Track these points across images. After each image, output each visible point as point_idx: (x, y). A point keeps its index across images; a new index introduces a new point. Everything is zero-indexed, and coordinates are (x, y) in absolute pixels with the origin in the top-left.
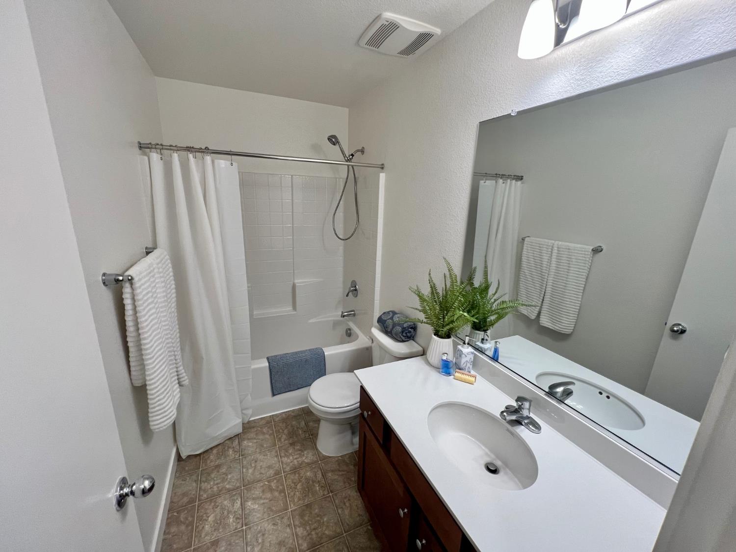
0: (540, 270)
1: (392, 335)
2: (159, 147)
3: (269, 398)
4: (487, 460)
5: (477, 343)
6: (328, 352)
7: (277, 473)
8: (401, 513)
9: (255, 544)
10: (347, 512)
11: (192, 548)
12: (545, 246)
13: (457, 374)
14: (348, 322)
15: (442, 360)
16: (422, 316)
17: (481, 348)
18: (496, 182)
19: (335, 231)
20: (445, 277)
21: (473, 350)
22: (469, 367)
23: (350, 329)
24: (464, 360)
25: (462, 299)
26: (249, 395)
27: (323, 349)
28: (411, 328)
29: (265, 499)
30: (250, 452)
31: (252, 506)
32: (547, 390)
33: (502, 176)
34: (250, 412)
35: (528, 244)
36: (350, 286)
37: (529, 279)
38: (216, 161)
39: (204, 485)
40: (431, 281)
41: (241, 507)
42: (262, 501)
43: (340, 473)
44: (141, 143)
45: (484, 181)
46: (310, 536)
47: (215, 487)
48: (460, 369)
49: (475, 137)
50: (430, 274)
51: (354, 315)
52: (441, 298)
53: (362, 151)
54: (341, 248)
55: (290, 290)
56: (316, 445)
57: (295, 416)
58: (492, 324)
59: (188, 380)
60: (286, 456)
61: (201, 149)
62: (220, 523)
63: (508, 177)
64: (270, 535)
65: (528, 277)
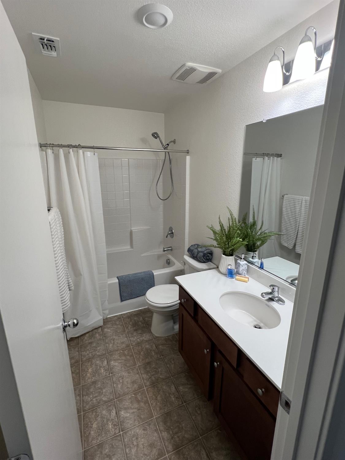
0: (294, 216)
1: (198, 259)
2: (52, 146)
3: (119, 304)
4: (255, 323)
5: (249, 259)
6: (156, 273)
7: (128, 346)
8: (206, 351)
9: (118, 383)
10: (173, 366)
11: (81, 385)
12: (297, 200)
13: (237, 277)
14: (168, 255)
15: (228, 269)
16: (215, 243)
17: (252, 262)
18: (263, 159)
19: (158, 194)
20: (229, 219)
21: (246, 263)
22: (244, 273)
23: (169, 260)
24: (241, 269)
25: (239, 232)
26: (107, 301)
27: (153, 271)
28: (209, 254)
29: (121, 360)
30: (109, 335)
31: (114, 364)
32: (290, 282)
33: (268, 155)
34: (107, 312)
35: (286, 199)
36: (168, 230)
37: (288, 223)
38: (85, 153)
39: (84, 353)
40: (220, 222)
41: (107, 364)
42: (120, 361)
43: (167, 346)
44: (41, 143)
45: (255, 159)
46: (151, 379)
47: (90, 354)
48: (239, 274)
49: (243, 134)
50: (219, 218)
51: (172, 250)
52: (227, 232)
53: (174, 142)
54: (162, 206)
55: (129, 235)
56: (150, 330)
57: (135, 315)
58: (258, 247)
59: (73, 287)
60: (132, 337)
61: (76, 145)
62: (96, 372)
63: (273, 155)
64: (127, 378)
65: (287, 221)
